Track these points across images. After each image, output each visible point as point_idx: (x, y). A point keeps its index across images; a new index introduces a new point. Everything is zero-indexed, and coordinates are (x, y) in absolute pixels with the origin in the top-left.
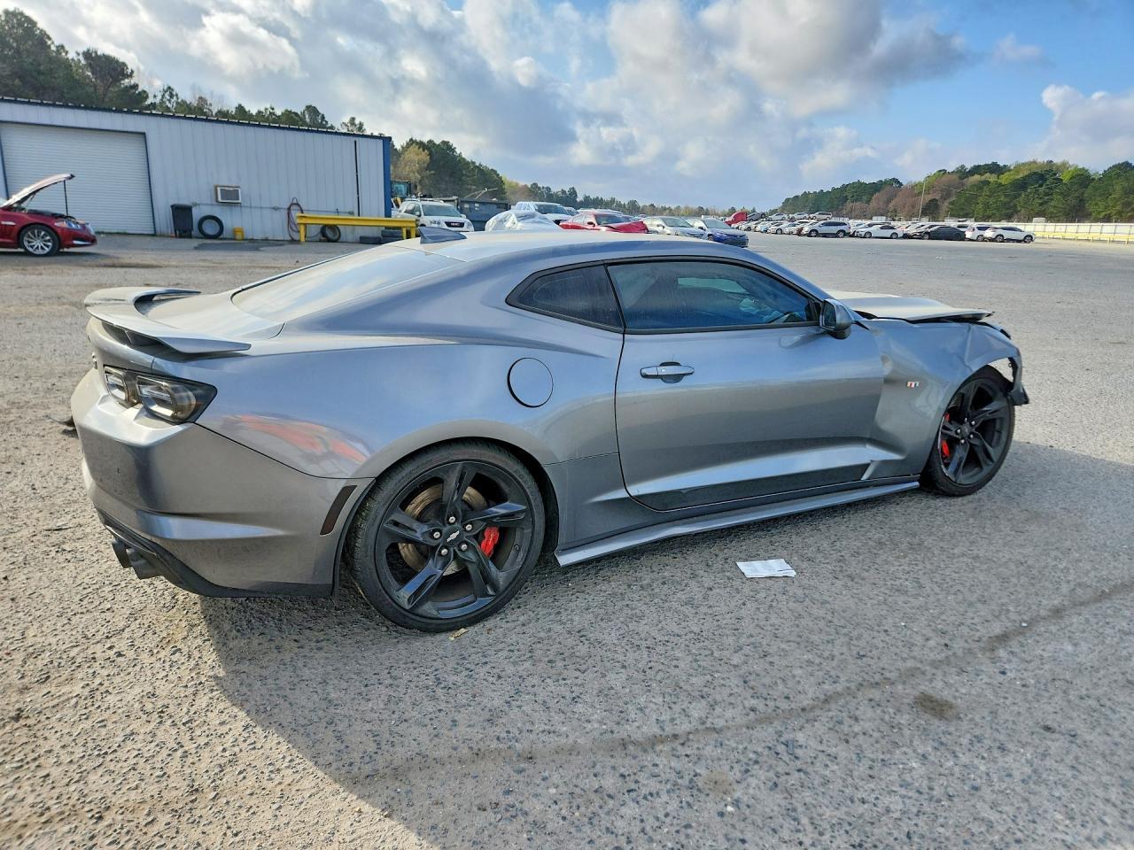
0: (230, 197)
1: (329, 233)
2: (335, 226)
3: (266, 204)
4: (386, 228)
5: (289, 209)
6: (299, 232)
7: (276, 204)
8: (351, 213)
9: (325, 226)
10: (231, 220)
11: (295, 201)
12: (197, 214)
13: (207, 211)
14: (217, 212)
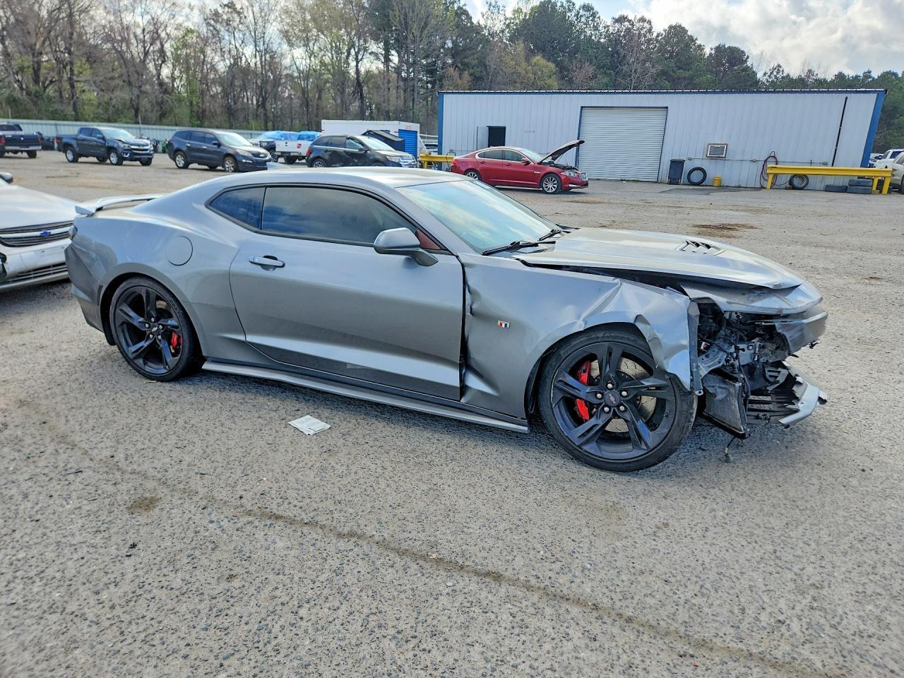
0: (717, 153)
1: (796, 182)
2: (805, 175)
3: (748, 157)
4: (859, 177)
5: (766, 161)
6: (767, 180)
7: (754, 158)
8: (825, 164)
9: (795, 176)
10: (714, 171)
11: (773, 154)
12: (687, 167)
13: (698, 164)
14: (705, 165)
